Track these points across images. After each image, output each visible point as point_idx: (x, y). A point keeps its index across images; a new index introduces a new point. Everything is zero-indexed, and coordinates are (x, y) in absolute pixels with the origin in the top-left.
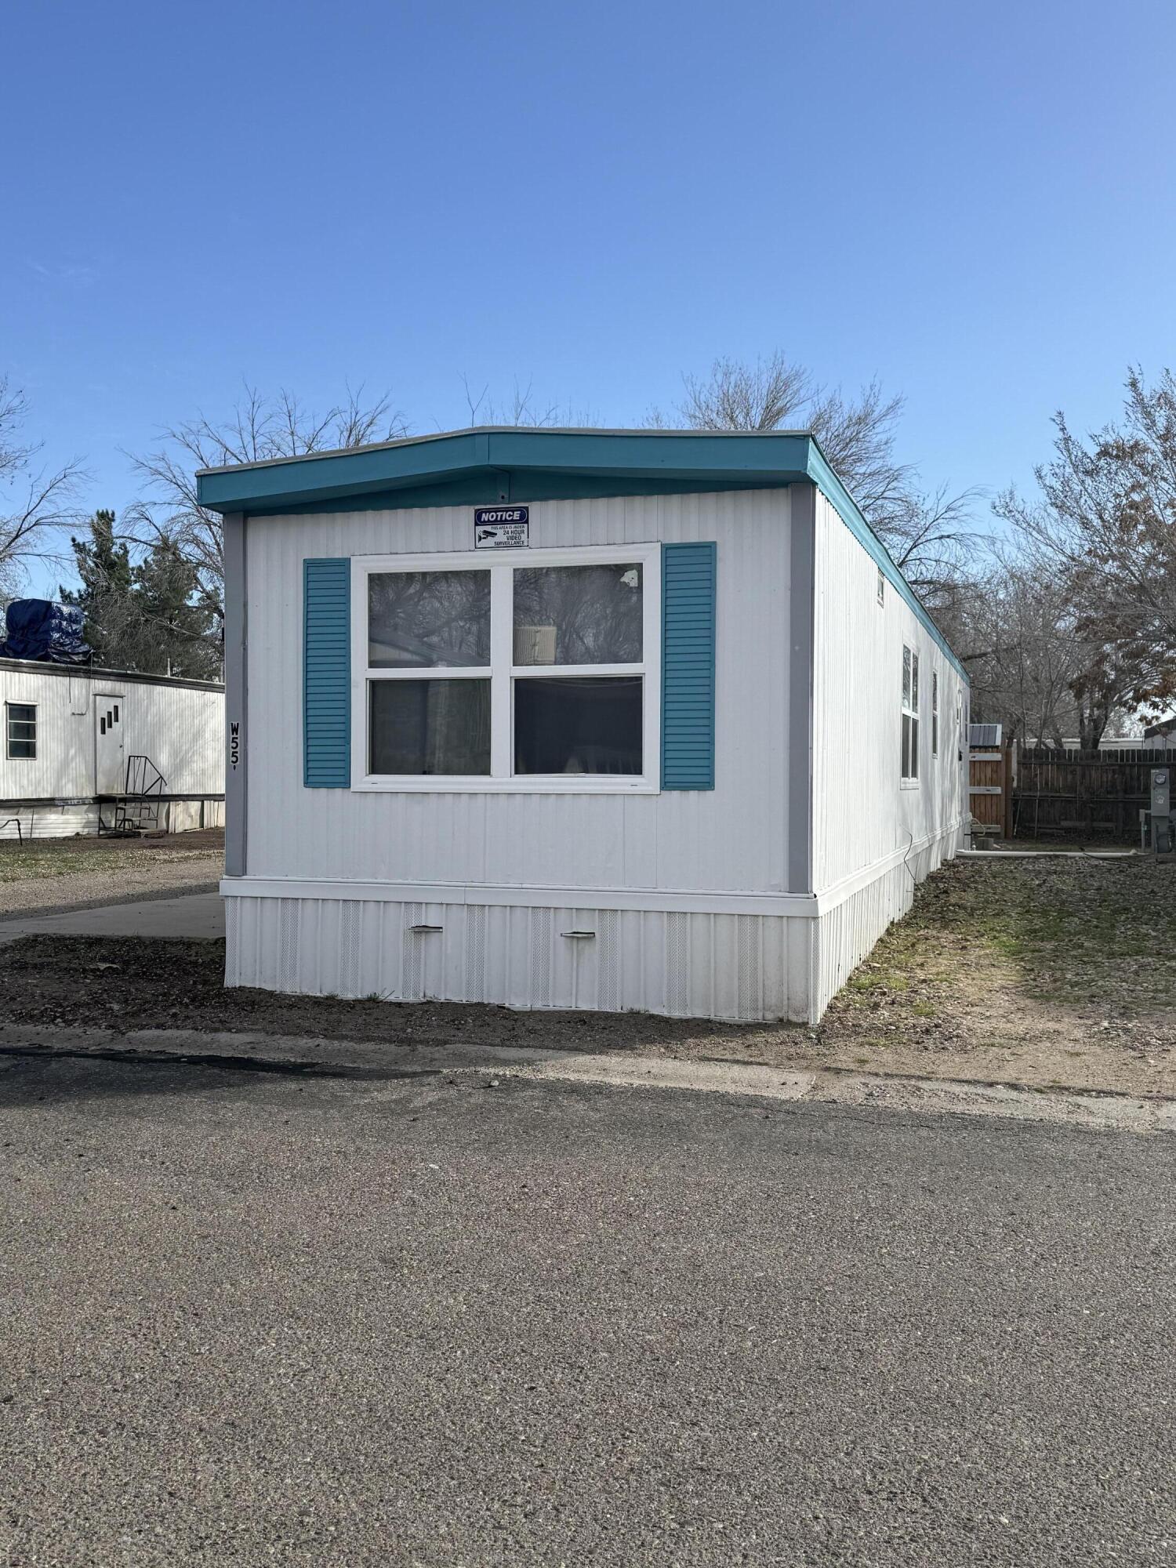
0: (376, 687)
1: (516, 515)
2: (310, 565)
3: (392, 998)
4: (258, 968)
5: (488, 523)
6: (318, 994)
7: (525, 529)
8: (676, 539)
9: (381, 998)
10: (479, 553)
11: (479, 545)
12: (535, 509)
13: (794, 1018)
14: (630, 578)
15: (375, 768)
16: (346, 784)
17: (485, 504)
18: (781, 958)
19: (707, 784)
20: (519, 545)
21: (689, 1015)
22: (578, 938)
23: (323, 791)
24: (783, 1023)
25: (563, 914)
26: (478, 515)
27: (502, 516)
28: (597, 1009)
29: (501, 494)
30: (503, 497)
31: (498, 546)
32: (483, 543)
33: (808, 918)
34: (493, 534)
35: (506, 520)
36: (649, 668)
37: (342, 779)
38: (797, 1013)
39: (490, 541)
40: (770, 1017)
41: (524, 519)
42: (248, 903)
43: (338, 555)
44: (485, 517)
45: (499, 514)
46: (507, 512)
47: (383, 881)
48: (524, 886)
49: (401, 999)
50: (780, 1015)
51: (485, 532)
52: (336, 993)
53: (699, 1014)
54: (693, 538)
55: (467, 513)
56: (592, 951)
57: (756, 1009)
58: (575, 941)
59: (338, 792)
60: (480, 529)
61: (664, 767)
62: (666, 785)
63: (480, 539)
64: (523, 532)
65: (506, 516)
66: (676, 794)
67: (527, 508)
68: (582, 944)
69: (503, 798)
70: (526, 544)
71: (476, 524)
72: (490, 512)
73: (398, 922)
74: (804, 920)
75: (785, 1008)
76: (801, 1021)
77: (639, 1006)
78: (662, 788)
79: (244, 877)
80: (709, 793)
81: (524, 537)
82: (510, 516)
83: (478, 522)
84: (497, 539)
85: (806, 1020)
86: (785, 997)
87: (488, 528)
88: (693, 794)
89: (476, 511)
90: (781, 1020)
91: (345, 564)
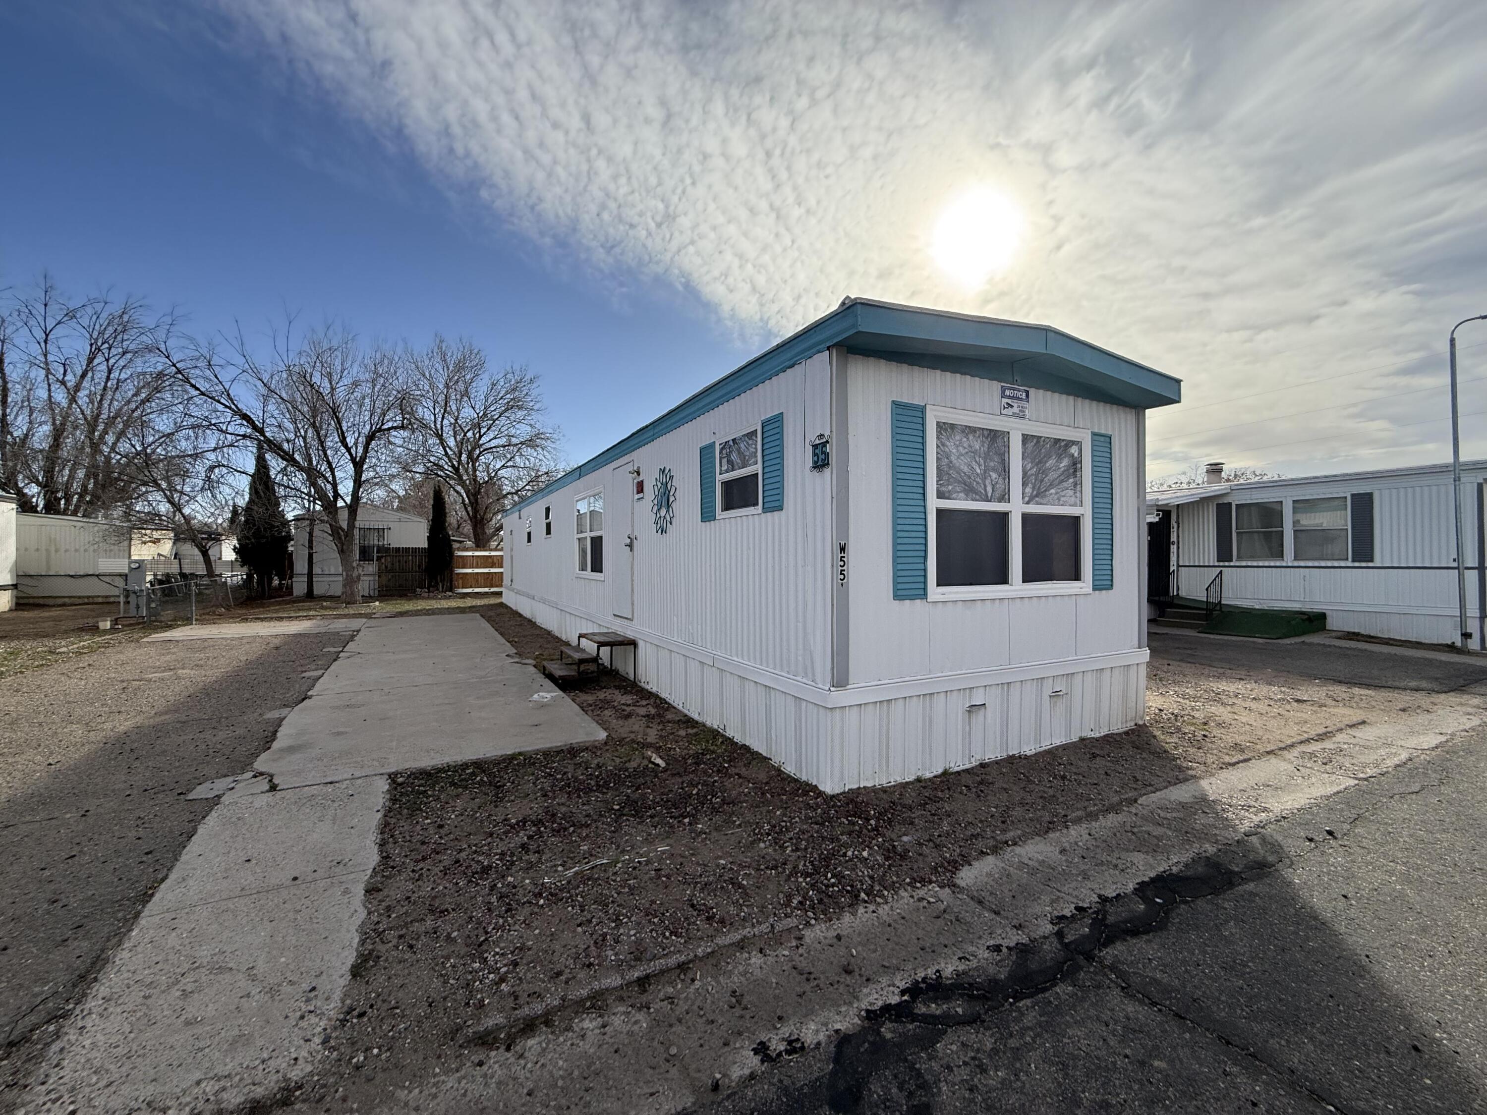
0: (940, 512)
1: (1024, 396)
2: (897, 406)
3: (956, 767)
5: (1009, 397)
6: (906, 778)
7: (1028, 406)
8: (1096, 430)
9: (950, 769)
10: (1002, 417)
11: (1003, 412)
12: (1033, 393)
14: (1074, 450)
15: (940, 582)
16: (924, 595)
17: (1008, 383)
19: (1110, 586)
20: (1024, 417)
21: (1102, 733)
22: (1055, 695)
23: (907, 603)
25: (1050, 681)
28: (1064, 743)
29: (1015, 378)
30: (1017, 380)
31: (1014, 415)
34: (1012, 406)
35: (1019, 397)
36: (1086, 512)
37: (923, 592)
39: (1009, 411)
40: (1132, 724)
41: (1027, 399)
43: (916, 402)
44: (1007, 393)
45: (1016, 392)
46: (1020, 391)
47: (948, 674)
48: (1030, 664)
49: (961, 766)
50: (1136, 722)
51: (1008, 404)
52: (919, 775)
53: (1105, 730)
54: (1102, 431)
55: (996, 386)
56: (1061, 704)
59: (918, 602)
60: (1005, 401)
61: (1093, 576)
62: (1094, 588)
63: (1005, 408)
64: (1026, 408)
65: (1019, 394)
66: (1098, 592)
67: (1028, 392)
68: (1055, 699)
69: (1016, 601)
70: (1028, 417)
72: (1011, 390)
73: (959, 704)
75: (1137, 718)
76: (1142, 723)
77: (1082, 735)
80: (1110, 591)
81: (1027, 412)
83: (1003, 395)
84: (1013, 410)
86: (1137, 711)
87: (1009, 401)
88: (1104, 592)
89: (1002, 387)
90: (1136, 725)
91: (923, 410)
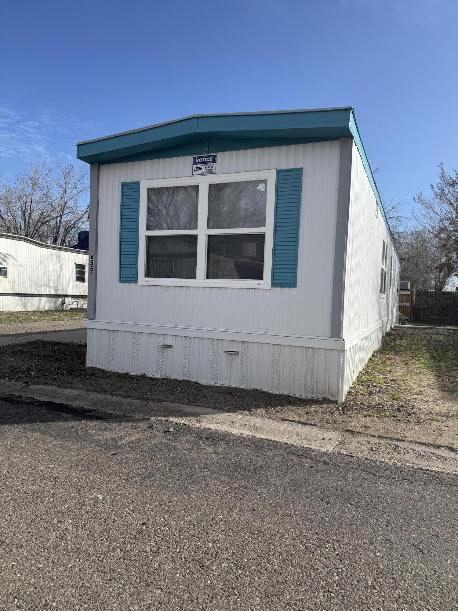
0: (149, 239)
1: (211, 159)
2: (124, 185)
3: (151, 376)
4: (98, 360)
5: (199, 163)
6: (122, 372)
7: (215, 166)
8: (283, 167)
9: (147, 375)
10: (194, 177)
11: (194, 174)
12: (219, 156)
13: (331, 398)
14: (261, 187)
15: (148, 275)
16: (136, 281)
17: (198, 155)
18: (326, 369)
19: (293, 285)
20: (211, 173)
21: (281, 393)
22: (231, 354)
23: (126, 284)
24: (326, 401)
25: (225, 343)
26: (194, 159)
27: (204, 160)
28: (238, 387)
29: (205, 149)
30: (205, 151)
31: (203, 174)
32: (197, 173)
33: (340, 350)
34: (200, 168)
35: (206, 162)
36: (268, 230)
37: (133, 279)
38: (333, 396)
39: (199, 172)
40: (319, 397)
41: (214, 161)
42: (95, 331)
43: (135, 180)
44: (197, 161)
45: (203, 159)
46: (207, 158)
47: (149, 324)
48: (208, 329)
49: (155, 376)
50: (324, 396)
51: (197, 168)
52: (128, 372)
53: (286, 392)
54: (292, 167)
55: (189, 159)
56: (237, 360)
57: (313, 392)
58: (230, 355)
59: (132, 285)
60: (195, 166)
61: (273, 276)
62: (274, 285)
63: (195, 170)
64: (213, 167)
65: (206, 160)
66: (278, 289)
67: (216, 156)
68: (233, 357)
69: (201, 289)
70: (215, 172)
71: (193, 164)
72: (199, 158)
73: (155, 342)
74: (338, 351)
75: (327, 393)
76: (334, 400)
77: (258, 387)
78: (272, 286)
79: (94, 320)
80: (294, 289)
81: (214, 169)
82: (208, 159)
83: (195, 163)
84: (202, 170)
85: (337, 400)
86: (327, 388)
87: (199, 166)
88: (286, 289)
89: (193, 158)
90: (325, 399)
91: (137, 184)
